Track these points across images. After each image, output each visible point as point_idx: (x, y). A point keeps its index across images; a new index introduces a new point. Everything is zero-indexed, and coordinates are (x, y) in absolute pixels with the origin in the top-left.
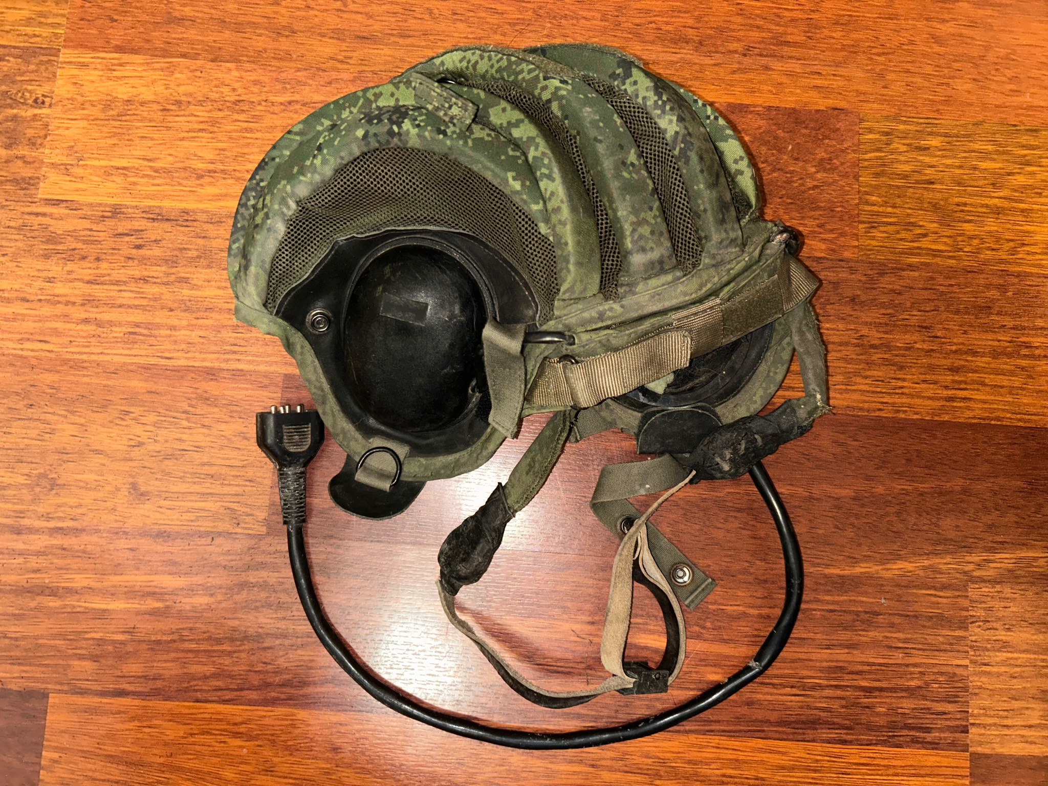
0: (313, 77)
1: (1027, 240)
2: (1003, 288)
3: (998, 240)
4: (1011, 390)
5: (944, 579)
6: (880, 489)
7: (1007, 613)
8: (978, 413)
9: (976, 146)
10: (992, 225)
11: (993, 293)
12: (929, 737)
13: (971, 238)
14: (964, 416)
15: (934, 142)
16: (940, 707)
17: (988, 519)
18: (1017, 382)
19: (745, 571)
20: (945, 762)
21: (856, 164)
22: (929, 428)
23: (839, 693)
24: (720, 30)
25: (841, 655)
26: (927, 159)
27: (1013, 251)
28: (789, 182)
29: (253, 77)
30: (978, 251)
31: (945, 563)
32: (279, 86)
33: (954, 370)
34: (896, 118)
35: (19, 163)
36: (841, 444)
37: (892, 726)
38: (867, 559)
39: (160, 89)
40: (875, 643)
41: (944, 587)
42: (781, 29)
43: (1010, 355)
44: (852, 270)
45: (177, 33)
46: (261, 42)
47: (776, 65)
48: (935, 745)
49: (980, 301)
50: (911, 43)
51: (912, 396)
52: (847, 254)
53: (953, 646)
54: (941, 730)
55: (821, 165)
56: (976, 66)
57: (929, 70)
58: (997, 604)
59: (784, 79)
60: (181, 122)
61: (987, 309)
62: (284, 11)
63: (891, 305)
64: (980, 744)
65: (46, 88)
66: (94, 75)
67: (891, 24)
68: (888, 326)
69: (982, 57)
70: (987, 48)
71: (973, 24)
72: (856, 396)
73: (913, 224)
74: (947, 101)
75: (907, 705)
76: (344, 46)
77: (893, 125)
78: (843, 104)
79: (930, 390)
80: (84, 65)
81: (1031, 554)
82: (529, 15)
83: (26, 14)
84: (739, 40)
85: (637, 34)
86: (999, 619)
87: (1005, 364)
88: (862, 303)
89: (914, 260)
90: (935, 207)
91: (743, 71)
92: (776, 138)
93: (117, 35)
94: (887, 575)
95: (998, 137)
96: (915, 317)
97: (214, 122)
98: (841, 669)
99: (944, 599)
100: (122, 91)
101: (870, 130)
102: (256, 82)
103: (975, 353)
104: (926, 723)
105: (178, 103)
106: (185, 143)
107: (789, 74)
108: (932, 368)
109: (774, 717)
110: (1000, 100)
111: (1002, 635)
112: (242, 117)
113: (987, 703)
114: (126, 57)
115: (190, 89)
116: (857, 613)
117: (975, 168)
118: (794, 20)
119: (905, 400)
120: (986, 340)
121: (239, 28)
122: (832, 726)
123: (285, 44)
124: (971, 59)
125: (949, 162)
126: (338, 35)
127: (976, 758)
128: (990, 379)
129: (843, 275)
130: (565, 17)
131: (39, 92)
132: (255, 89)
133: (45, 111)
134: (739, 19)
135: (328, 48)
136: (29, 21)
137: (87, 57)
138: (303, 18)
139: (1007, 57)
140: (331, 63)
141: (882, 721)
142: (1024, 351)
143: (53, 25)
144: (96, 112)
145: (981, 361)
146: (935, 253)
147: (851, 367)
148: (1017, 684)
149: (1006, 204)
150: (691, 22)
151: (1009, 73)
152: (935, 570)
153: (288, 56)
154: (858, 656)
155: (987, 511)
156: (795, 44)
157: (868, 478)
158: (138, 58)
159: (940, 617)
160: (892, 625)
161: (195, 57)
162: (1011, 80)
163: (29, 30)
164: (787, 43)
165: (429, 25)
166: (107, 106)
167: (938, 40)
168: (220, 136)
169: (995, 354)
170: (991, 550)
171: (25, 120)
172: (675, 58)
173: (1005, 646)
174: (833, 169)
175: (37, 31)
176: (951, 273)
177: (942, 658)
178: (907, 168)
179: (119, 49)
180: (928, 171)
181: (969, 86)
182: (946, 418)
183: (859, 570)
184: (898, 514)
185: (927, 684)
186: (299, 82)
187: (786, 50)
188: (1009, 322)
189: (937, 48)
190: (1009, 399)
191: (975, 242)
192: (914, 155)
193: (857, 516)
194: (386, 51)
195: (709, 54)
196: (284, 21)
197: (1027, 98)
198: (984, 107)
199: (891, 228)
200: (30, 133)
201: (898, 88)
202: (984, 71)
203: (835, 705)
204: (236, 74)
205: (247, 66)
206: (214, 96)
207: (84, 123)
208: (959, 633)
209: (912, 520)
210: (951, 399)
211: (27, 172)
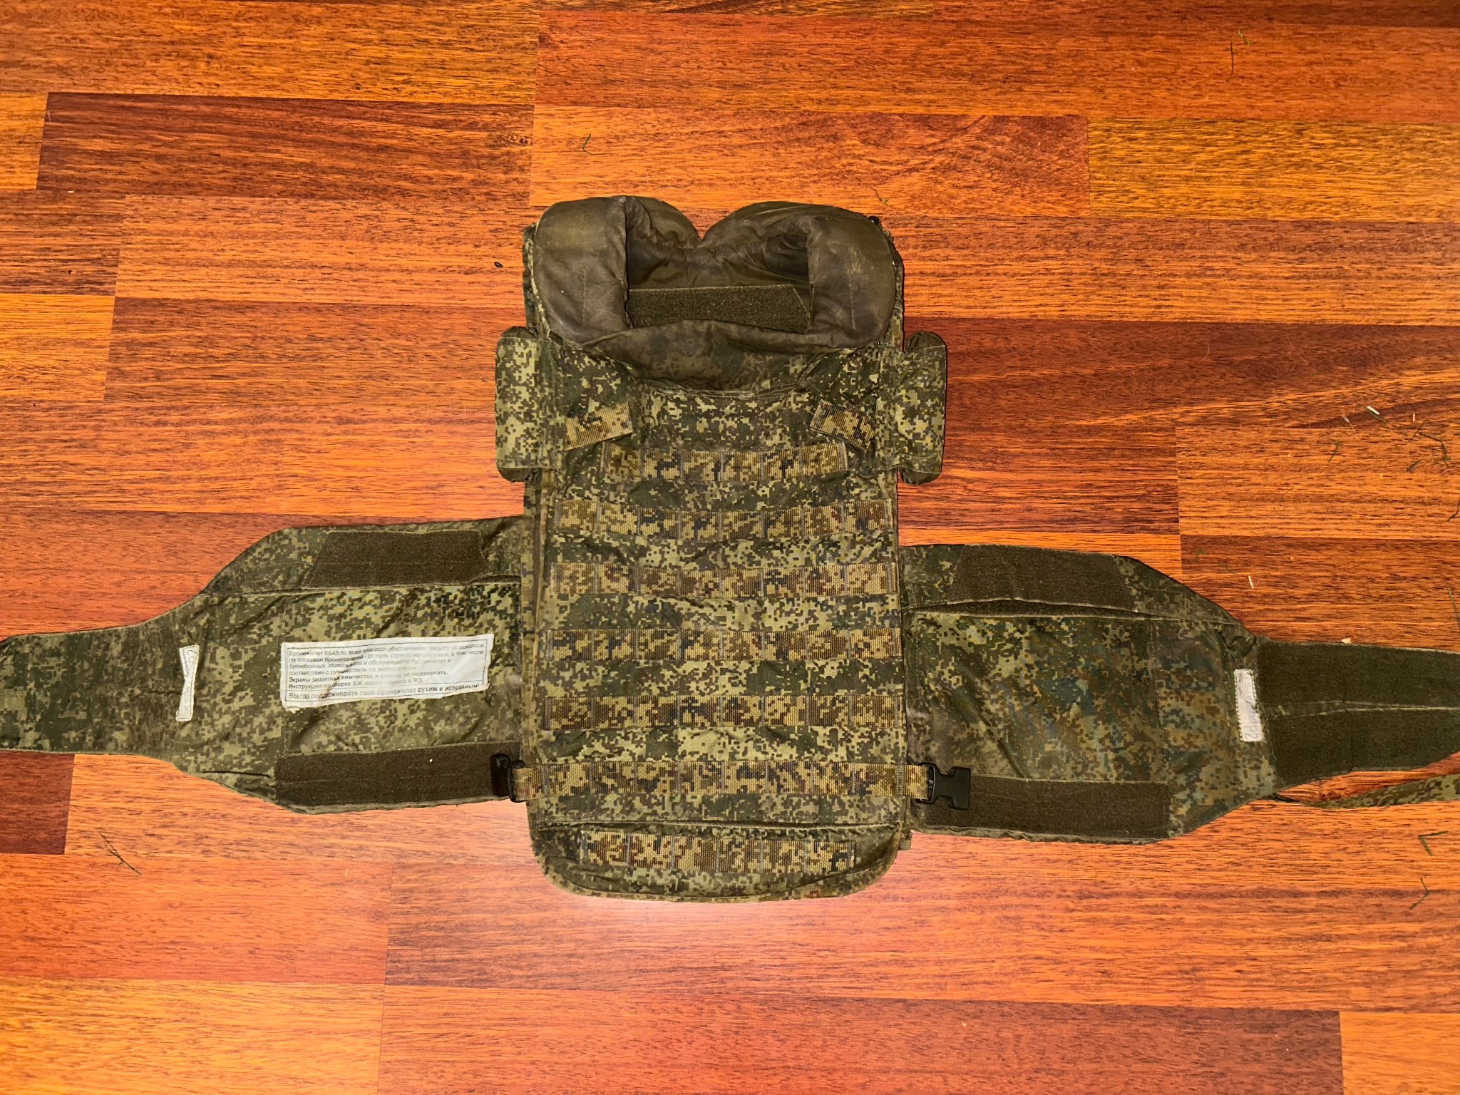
0: (706, 115)
1: (1209, 197)
2: (1192, 231)
3: (1188, 199)
4: (1200, 299)
5: (1158, 425)
6: (1112, 368)
7: (1202, 444)
8: (1178, 315)
9: (1171, 135)
10: (1183, 188)
11: (1186, 235)
12: (1152, 526)
13: (1169, 198)
14: (1168, 318)
15: (1141, 134)
16: (1158, 507)
17: (1187, 384)
18: (1204, 293)
19: (1021, 426)
20: (1164, 541)
21: (1085, 153)
22: (1144, 326)
23: (1090, 501)
24: (986, 65)
25: (1090, 476)
26: (1136, 147)
27: (1199, 206)
28: (1040, 167)
29: (666, 117)
30: (1174, 206)
31: (1158, 414)
32: (684, 122)
33: (1160, 287)
34: (1113, 119)
35: (515, 183)
36: (1084, 340)
37: (1127, 520)
38: (1104, 414)
39: (603, 128)
40: (1114, 469)
41: (1159, 430)
42: (1029, 63)
43: (1199, 276)
44: (1087, 224)
45: (612, 90)
46: (669, 93)
47: (1027, 88)
48: (1156, 531)
49: (1177, 241)
50: (1122, 66)
51: (1131, 306)
52: (1083, 214)
53: (1166, 467)
54: (1160, 521)
55: (1062, 154)
56: (1169, 80)
57: (1135, 84)
58: (1195, 439)
59: (1034, 97)
60: (620, 150)
61: (1182, 245)
62: (683, 71)
63: (1115, 246)
64: (1187, 529)
65: (528, 133)
66: (557, 122)
67: (1108, 55)
68: (1114, 260)
69: (1172, 74)
70: (1177, 67)
71: (1166, 50)
72: (1093, 308)
73: (1128, 191)
74: (1148, 106)
75: (1136, 506)
76: (726, 92)
77: (1111, 124)
78: (1075, 112)
79: (1144, 302)
80: (551, 115)
81: (1218, 406)
82: (852, 63)
83: (508, 82)
84: (1000, 72)
85: (928, 72)
86: (1196, 449)
87: (1195, 281)
88: (1095, 247)
89: (1129, 215)
90: (1143, 178)
91: (1005, 93)
92: (1029, 138)
93: (572, 94)
94: (1120, 424)
95: (1187, 129)
96: (1132, 253)
97: (642, 149)
98: (1090, 485)
99: (1159, 437)
100: (580, 132)
101: (1095, 129)
102: (668, 121)
103: (1175, 276)
104: (1150, 517)
105: (617, 137)
106: (625, 164)
107: (1036, 94)
108: (1144, 287)
109: (1046, 517)
110: (1187, 102)
111: (1200, 459)
112: (661, 144)
113: (1191, 503)
114: (578, 109)
115: (624, 127)
116: (1100, 449)
117: (1170, 151)
118: (1037, 56)
119: (1127, 309)
120: (1183, 266)
121: (654, 84)
122: (1087, 521)
123: (686, 93)
124: (1165, 75)
125: (1151, 147)
126: (721, 85)
127: (1185, 539)
128: (1185, 292)
129: (1081, 228)
130: (877, 63)
131: (523, 135)
132: (668, 125)
133: (528, 147)
134: (999, 58)
135: (715, 94)
136: (510, 88)
137: (553, 110)
138: (697, 75)
139: (1191, 72)
140: (718, 104)
141: (1120, 517)
142: (1209, 273)
143: (526, 89)
144: (562, 146)
145: (1178, 281)
146: (1145, 210)
147: (1089, 289)
148: (1213, 490)
149: (1193, 174)
150: (965, 61)
151: (1193, 83)
152: (1152, 419)
153: (688, 101)
154: (1101, 476)
155: (1185, 378)
156: (1039, 73)
157: (1103, 361)
158: (588, 109)
159: (1157, 449)
160: (1124, 456)
161: (625, 106)
162: (1196, 87)
163: (511, 93)
164: (1034, 72)
165: (784, 74)
166: (570, 142)
167: (1141, 64)
168: (648, 158)
169: (1188, 276)
170: (1191, 404)
171: (515, 154)
172: (955, 87)
173: (1202, 466)
174: (1071, 157)
175: (517, 93)
176: (1155, 223)
177: (1159, 476)
178: (1122, 153)
179: (574, 103)
180: (1137, 154)
181: (1165, 94)
182: (1156, 319)
183: (1099, 421)
184: (1125, 384)
185: (1150, 493)
186: (697, 119)
187: (1034, 77)
188: (1198, 254)
189: (1140, 69)
190: (1199, 304)
191: (1172, 201)
192: (1127, 143)
193: (1097, 386)
194: (755, 94)
195: (978, 83)
196: (684, 78)
197: (1206, 99)
198: (1176, 107)
199: (1112, 195)
200: (520, 163)
201: (1113, 97)
202: (1174, 82)
203: (1088, 509)
204: (654, 115)
205: (662, 110)
206: (640, 131)
207: (555, 155)
208: (1171, 459)
209: (1135, 387)
210: (1159, 307)
211: (520, 189)
